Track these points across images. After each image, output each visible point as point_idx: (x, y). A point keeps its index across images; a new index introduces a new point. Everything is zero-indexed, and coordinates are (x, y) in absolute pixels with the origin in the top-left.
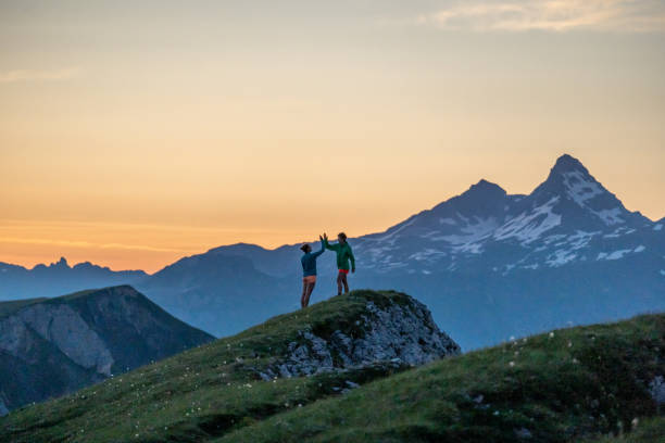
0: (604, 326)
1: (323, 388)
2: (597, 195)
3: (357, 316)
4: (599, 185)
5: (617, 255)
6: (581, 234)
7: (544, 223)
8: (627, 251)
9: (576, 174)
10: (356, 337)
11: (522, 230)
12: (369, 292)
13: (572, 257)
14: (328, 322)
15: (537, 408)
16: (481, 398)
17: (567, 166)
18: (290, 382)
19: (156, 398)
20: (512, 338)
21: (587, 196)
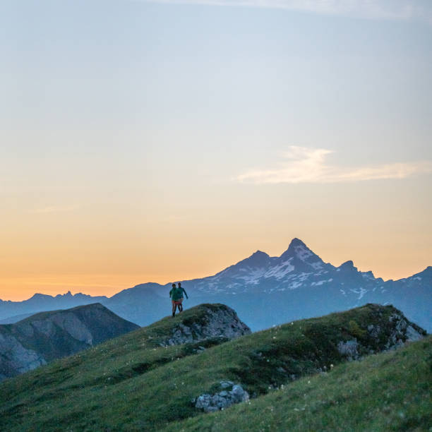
0: (315, 319)
1: (189, 351)
2: (310, 256)
3: (203, 316)
4: (311, 252)
5: (320, 283)
6: (304, 274)
7: (287, 269)
8: (325, 281)
9: (301, 247)
10: (203, 325)
11: (277, 273)
12: (208, 304)
13: (300, 285)
14: (190, 319)
15: (287, 358)
16: (261, 354)
17: (296, 243)
18: (174, 347)
19: (112, 356)
20: (274, 326)
21: (305, 257)
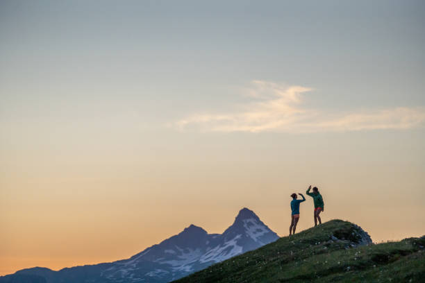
2: (265, 234)
4: (266, 227)
7: (232, 251)
9: (252, 220)
11: (218, 256)
21: (259, 235)
